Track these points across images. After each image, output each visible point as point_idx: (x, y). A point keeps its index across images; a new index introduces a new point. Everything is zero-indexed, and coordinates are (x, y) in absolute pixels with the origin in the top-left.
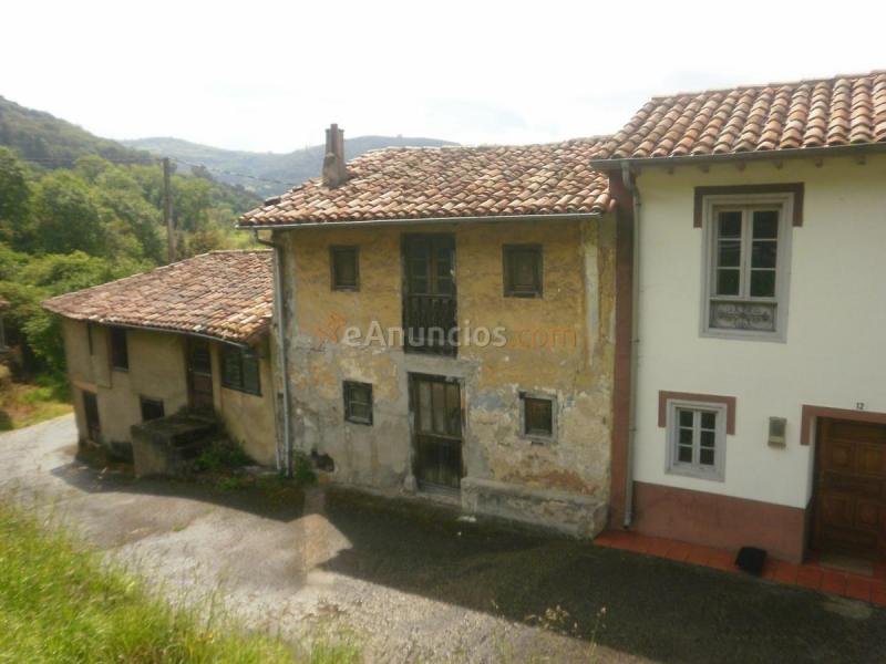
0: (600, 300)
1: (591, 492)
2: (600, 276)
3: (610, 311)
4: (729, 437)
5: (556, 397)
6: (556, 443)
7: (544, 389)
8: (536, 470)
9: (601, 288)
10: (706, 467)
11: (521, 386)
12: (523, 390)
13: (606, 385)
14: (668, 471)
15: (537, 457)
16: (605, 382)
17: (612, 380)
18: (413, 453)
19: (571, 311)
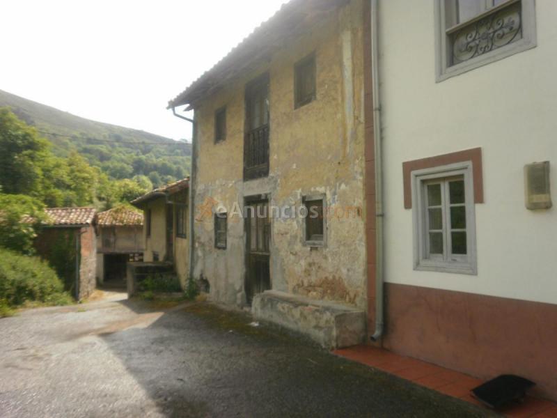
0: (353, 81)
1: (352, 301)
2: (353, 58)
3: (360, 90)
4: (478, 206)
5: (325, 194)
6: (326, 246)
7: (318, 189)
8: (313, 279)
9: (353, 71)
10: (458, 257)
11: (302, 190)
12: (304, 195)
13: (360, 170)
14: (417, 266)
15: (314, 264)
16: (358, 166)
17: (363, 164)
18: (244, 270)
19: (334, 103)
